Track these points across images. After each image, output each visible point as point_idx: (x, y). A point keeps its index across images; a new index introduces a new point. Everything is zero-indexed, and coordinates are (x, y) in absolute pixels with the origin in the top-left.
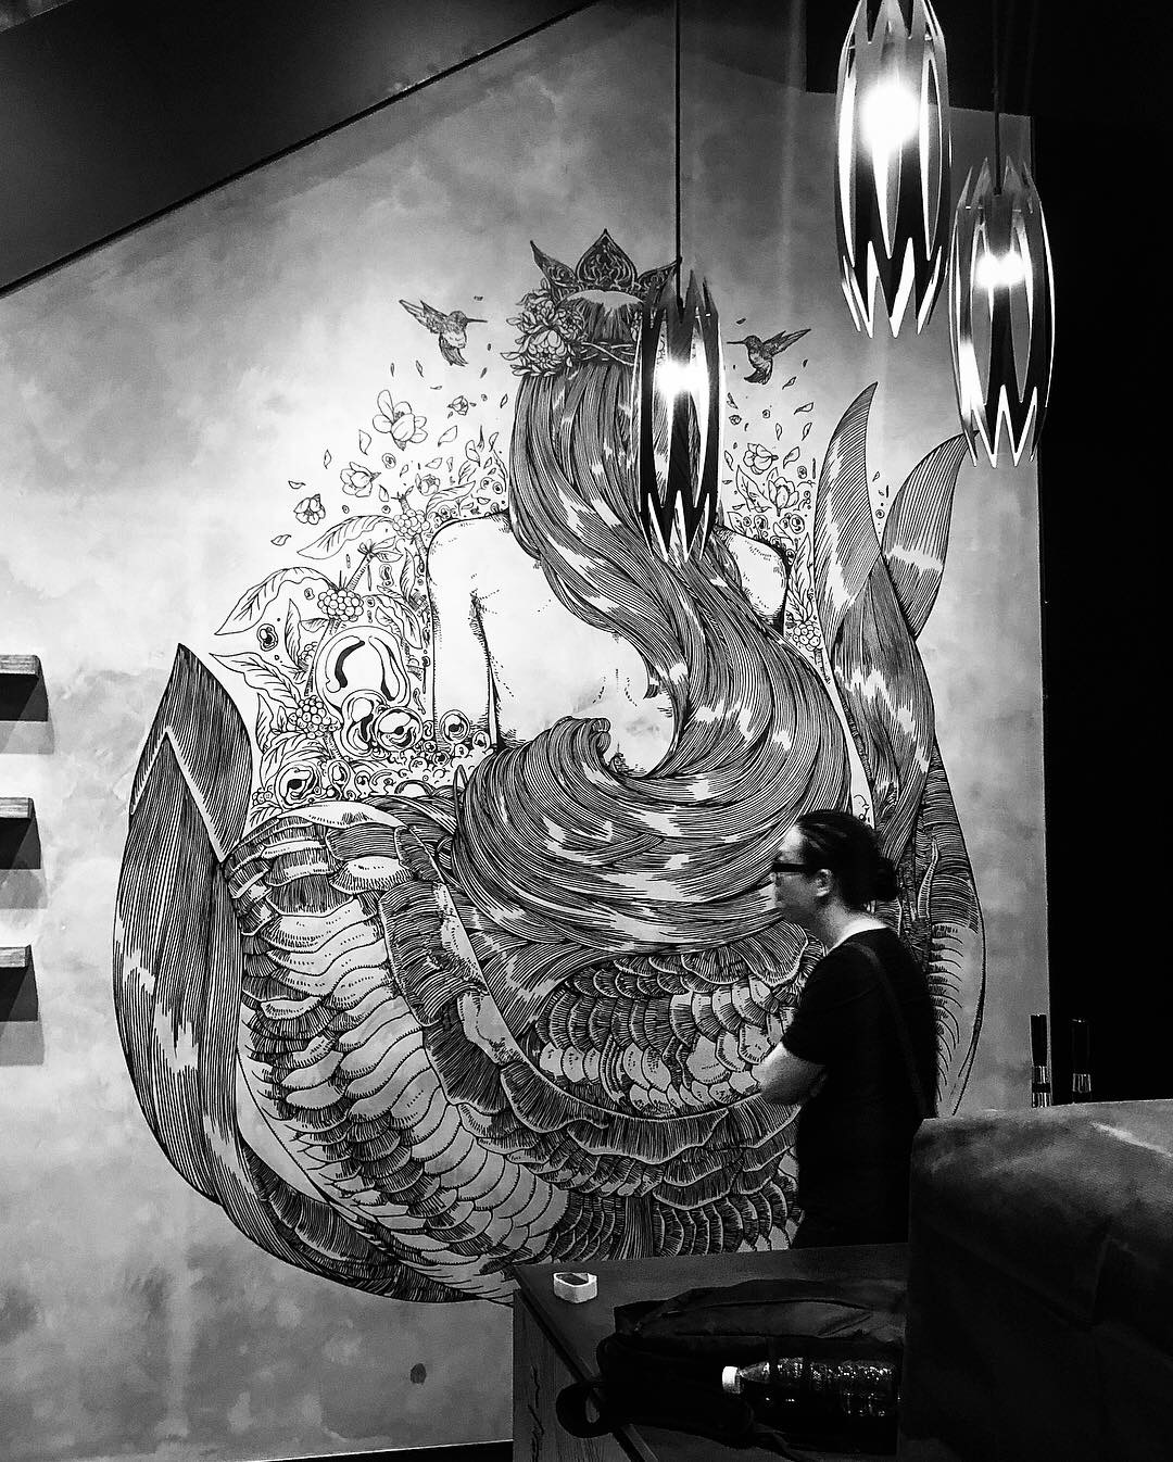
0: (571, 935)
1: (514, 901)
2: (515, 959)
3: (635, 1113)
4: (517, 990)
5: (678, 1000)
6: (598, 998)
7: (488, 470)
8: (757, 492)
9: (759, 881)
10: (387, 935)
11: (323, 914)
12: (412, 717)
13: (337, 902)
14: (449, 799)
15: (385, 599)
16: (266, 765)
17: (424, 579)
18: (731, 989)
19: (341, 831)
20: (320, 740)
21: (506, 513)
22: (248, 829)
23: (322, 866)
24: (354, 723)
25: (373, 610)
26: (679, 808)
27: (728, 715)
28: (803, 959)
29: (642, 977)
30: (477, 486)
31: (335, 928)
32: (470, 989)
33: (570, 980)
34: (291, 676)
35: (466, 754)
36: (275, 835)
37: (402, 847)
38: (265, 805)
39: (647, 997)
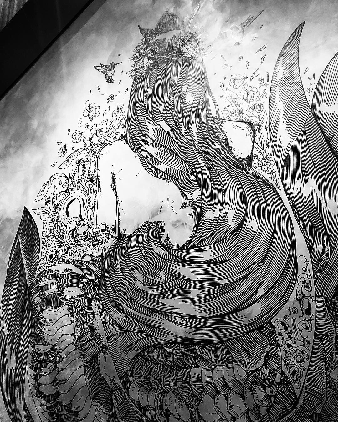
1: (122, 310)
2: (120, 338)
4: (121, 353)
6: (155, 363)
7: (120, 120)
8: (237, 97)
9: (239, 307)
10: (75, 321)
11: (56, 310)
12: (89, 227)
13: (60, 305)
14: (100, 262)
15: (83, 180)
17: (96, 170)
18: (223, 369)
19: (63, 276)
20: (59, 238)
21: (126, 136)
22: (36, 275)
24: (70, 231)
25: (79, 185)
26: (195, 264)
27: (222, 214)
28: (267, 356)
29: (176, 355)
30: (116, 128)
31: (59, 317)
32: (103, 350)
33: (143, 351)
34: (53, 214)
35: (106, 242)
36: (44, 277)
37: (82, 283)
38: (42, 265)
39: (178, 366)
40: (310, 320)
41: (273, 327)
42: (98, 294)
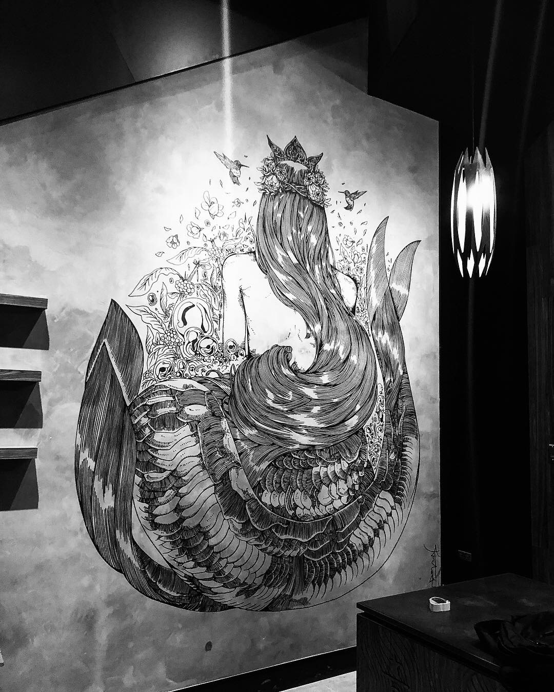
0: (276, 441)
2: (252, 452)
3: (298, 520)
4: (253, 466)
5: (315, 470)
6: (285, 469)
7: (248, 233)
8: (347, 255)
9: (345, 419)
10: (200, 442)
11: (173, 432)
12: (214, 341)
13: (180, 426)
14: (228, 379)
15: (204, 286)
16: (150, 359)
17: (220, 278)
18: (334, 464)
19: (182, 393)
20: (174, 349)
21: (254, 253)
22: (141, 390)
23: (174, 409)
24: (189, 342)
25: (199, 291)
26: (316, 386)
27: (335, 348)
28: (360, 451)
29: (302, 460)
30: (243, 240)
31: (178, 438)
32: (235, 466)
33: (275, 461)
34: (163, 318)
35: (235, 359)
36: (153, 393)
37: (208, 401)
38: (149, 379)
39: (304, 468)
40: (382, 425)
41: (364, 431)
42: (227, 412)
